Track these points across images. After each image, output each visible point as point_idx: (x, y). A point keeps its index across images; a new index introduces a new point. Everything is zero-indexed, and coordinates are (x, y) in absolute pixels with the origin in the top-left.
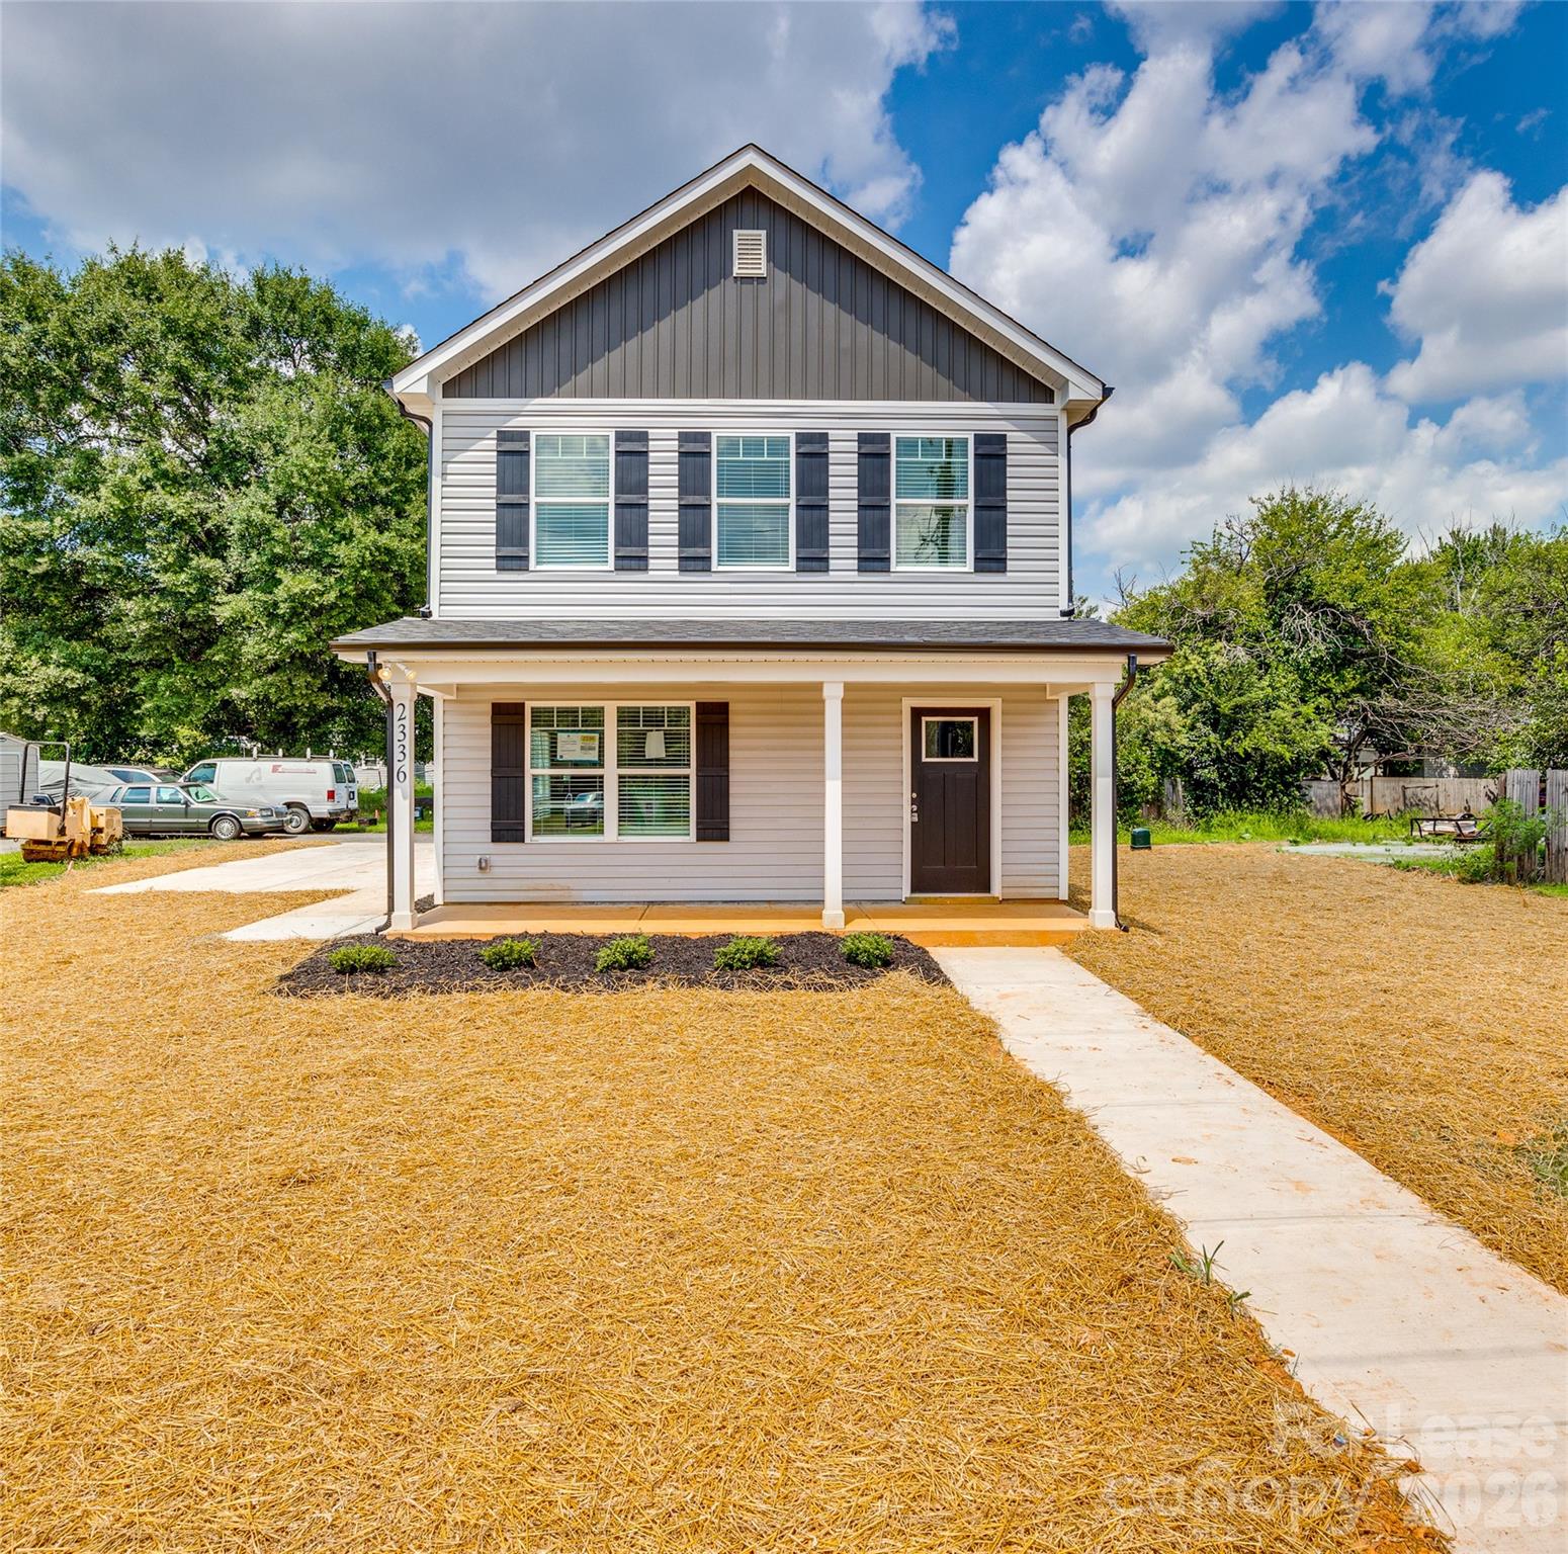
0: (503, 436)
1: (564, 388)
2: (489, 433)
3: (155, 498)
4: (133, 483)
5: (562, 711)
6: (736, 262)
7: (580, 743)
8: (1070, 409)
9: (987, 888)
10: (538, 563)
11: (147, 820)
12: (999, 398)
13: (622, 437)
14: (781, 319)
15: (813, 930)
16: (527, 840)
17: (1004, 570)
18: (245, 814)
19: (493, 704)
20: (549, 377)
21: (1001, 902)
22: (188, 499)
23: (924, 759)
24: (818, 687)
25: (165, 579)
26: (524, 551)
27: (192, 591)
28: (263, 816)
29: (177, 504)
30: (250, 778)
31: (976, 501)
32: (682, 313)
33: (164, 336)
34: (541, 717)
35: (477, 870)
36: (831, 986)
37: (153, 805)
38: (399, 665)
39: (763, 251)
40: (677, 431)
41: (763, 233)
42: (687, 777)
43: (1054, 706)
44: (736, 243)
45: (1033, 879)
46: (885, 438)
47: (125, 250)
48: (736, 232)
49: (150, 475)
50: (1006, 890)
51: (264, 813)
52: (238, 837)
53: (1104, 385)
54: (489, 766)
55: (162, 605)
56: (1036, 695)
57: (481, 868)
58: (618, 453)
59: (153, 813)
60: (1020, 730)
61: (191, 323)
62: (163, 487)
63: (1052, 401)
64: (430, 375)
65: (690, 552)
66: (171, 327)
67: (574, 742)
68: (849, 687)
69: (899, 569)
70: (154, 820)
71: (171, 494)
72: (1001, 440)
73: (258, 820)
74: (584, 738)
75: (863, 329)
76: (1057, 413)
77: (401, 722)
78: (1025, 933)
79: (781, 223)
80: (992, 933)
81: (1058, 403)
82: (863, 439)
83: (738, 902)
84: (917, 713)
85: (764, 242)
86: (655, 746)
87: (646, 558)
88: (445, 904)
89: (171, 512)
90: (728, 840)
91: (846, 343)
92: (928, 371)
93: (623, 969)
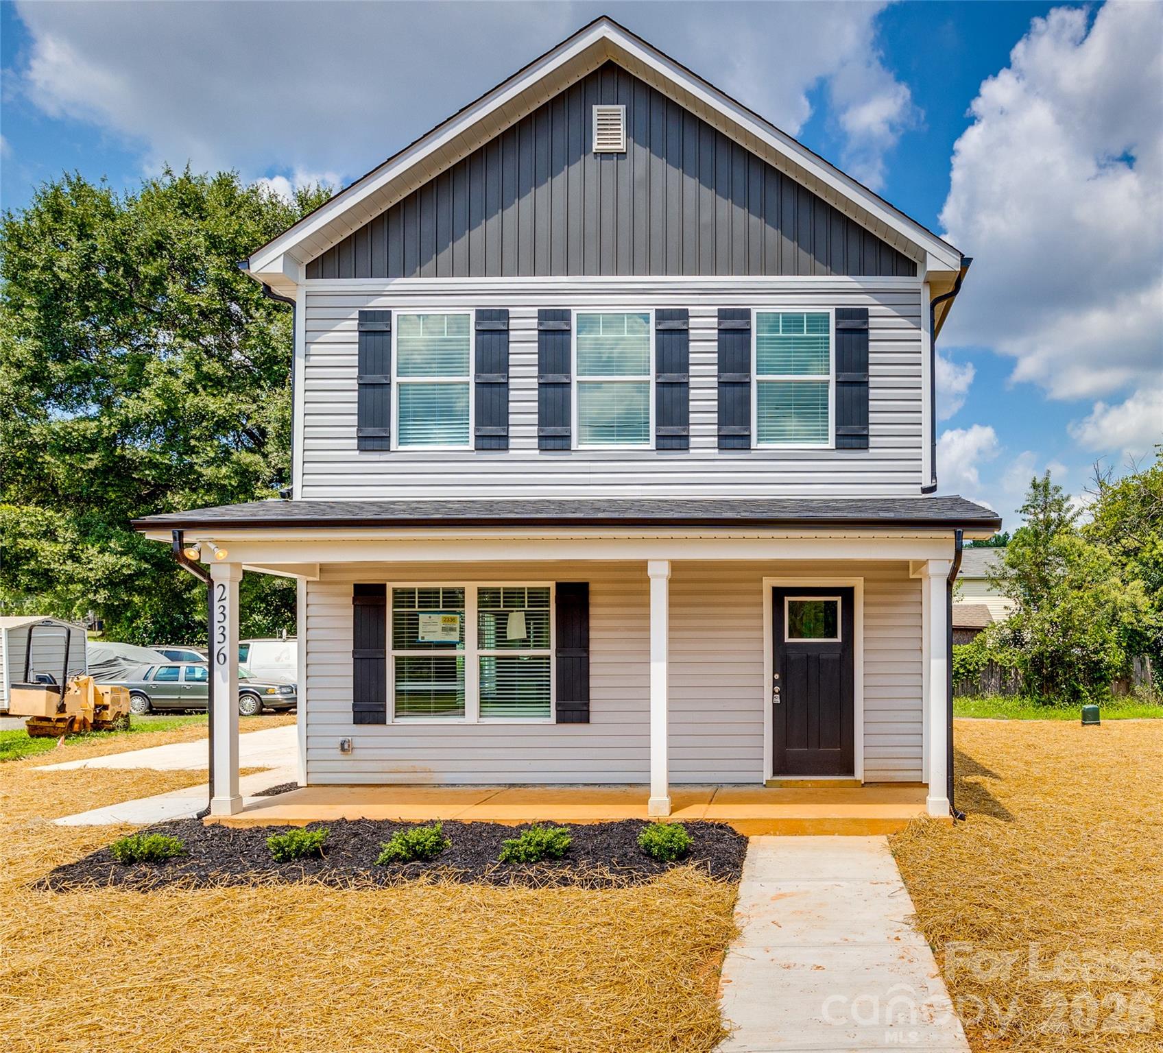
0: (364, 316)
1: (425, 268)
2: (350, 314)
3: (197, 400)
4: (177, 386)
5: (424, 593)
6: (595, 137)
7: (441, 625)
8: (933, 281)
9: (850, 771)
10: (400, 444)
11: (177, 697)
12: (862, 271)
13: (482, 315)
14: (641, 195)
15: (634, 817)
16: (389, 721)
17: (866, 447)
18: (265, 692)
19: (355, 585)
20: (411, 255)
21: (863, 785)
22: (229, 400)
23: (787, 640)
24: (642, 566)
25: (208, 472)
26: (385, 431)
27: (233, 483)
28: (282, 693)
29: (216, 405)
30: (279, 658)
31: (837, 377)
32: (543, 190)
33: (208, 252)
34: (403, 597)
35: (339, 751)
36: (609, 882)
37: (182, 682)
38: (208, 544)
39: (622, 127)
40: (536, 309)
41: (622, 108)
42: (548, 658)
43: (917, 585)
44: (595, 117)
45: (896, 761)
46: (745, 314)
47: (179, 175)
48: (595, 108)
49: (192, 377)
50: (869, 773)
51: (284, 690)
52: (260, 713)
53: (962, 256)
54: (350, 647)
55: (206, 498)
56: (900, 574)
57: (343, 749)
58: (479, 332)
59: (181, 690)
60: (882, 610)
61: (233, 240)
62: (205, 388)
63: (914, 274)
64: (287, 254)
65: (550, 430)
66: (214, 243)
67: (435, 623)
68: (676, 566)
69: (761, 446)
70: (182, 697)
71: (214, 395)
72: (863, 314)
73: (279, 696)
74: (445, 620)
75: (724, 204)
76: (920, 286)
77: (222, 603)
78: (856, 821)
79: (642, 98)
80: (820, 821)
81: (921, 277)
82: (723, 315)
83: (600, 785)
84: (779, 594)
85: (623, 117)
86: (517, 627)
87: (507, 437)
88: (308, 786)
89: (213, 413)
90: (588, 721)
91: (706, 217)
92: (789, 245)
93: (405, 861)
